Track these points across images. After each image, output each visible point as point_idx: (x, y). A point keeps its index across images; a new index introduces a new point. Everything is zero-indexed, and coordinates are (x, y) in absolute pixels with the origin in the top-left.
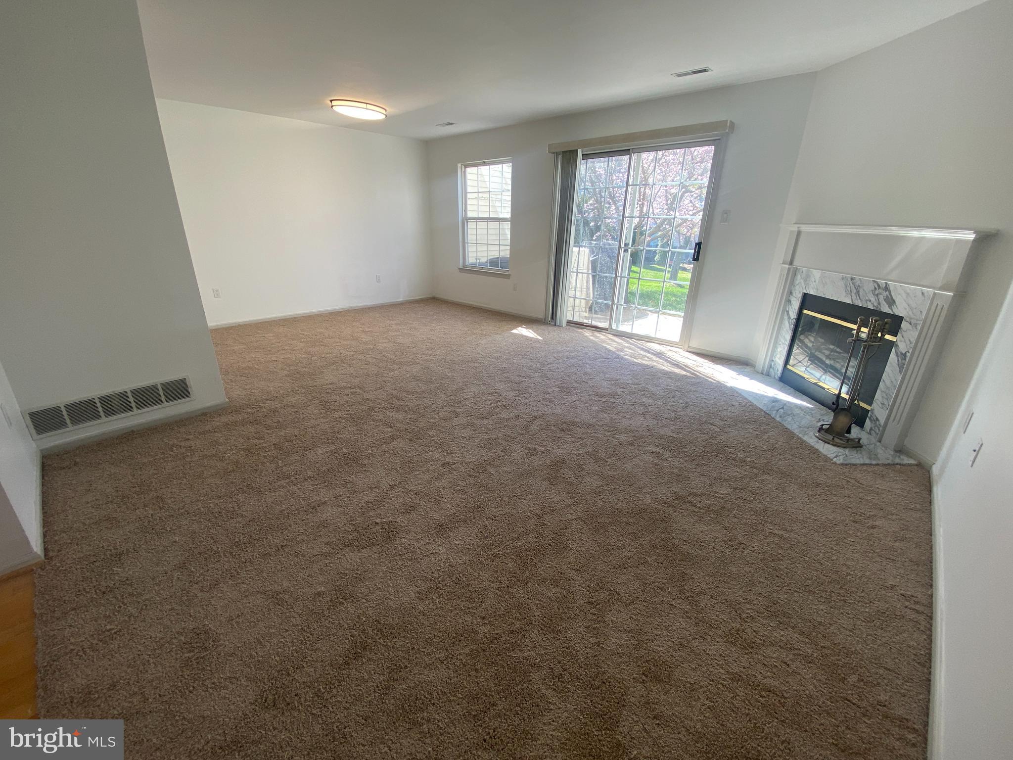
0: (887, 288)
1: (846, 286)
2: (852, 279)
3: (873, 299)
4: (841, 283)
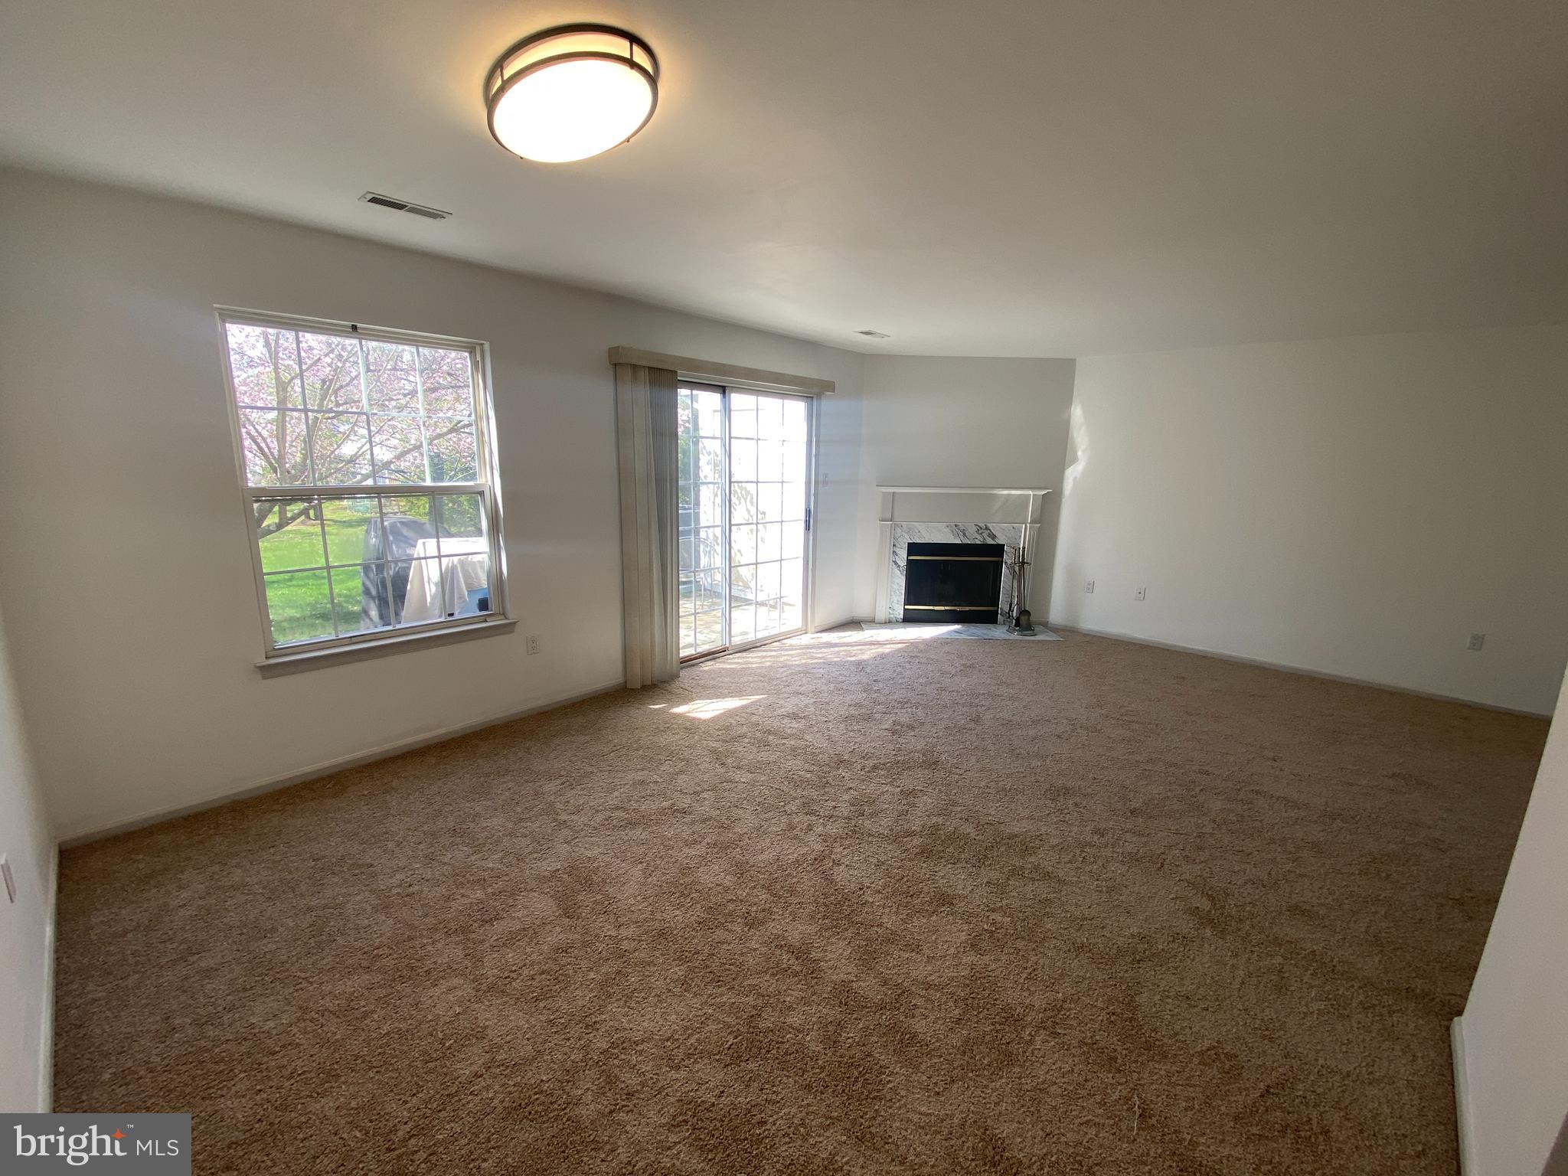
0: (987, 528)
1: (952, 531)
2: (956, 526)
3: (979, 537)
4: (947, 530)
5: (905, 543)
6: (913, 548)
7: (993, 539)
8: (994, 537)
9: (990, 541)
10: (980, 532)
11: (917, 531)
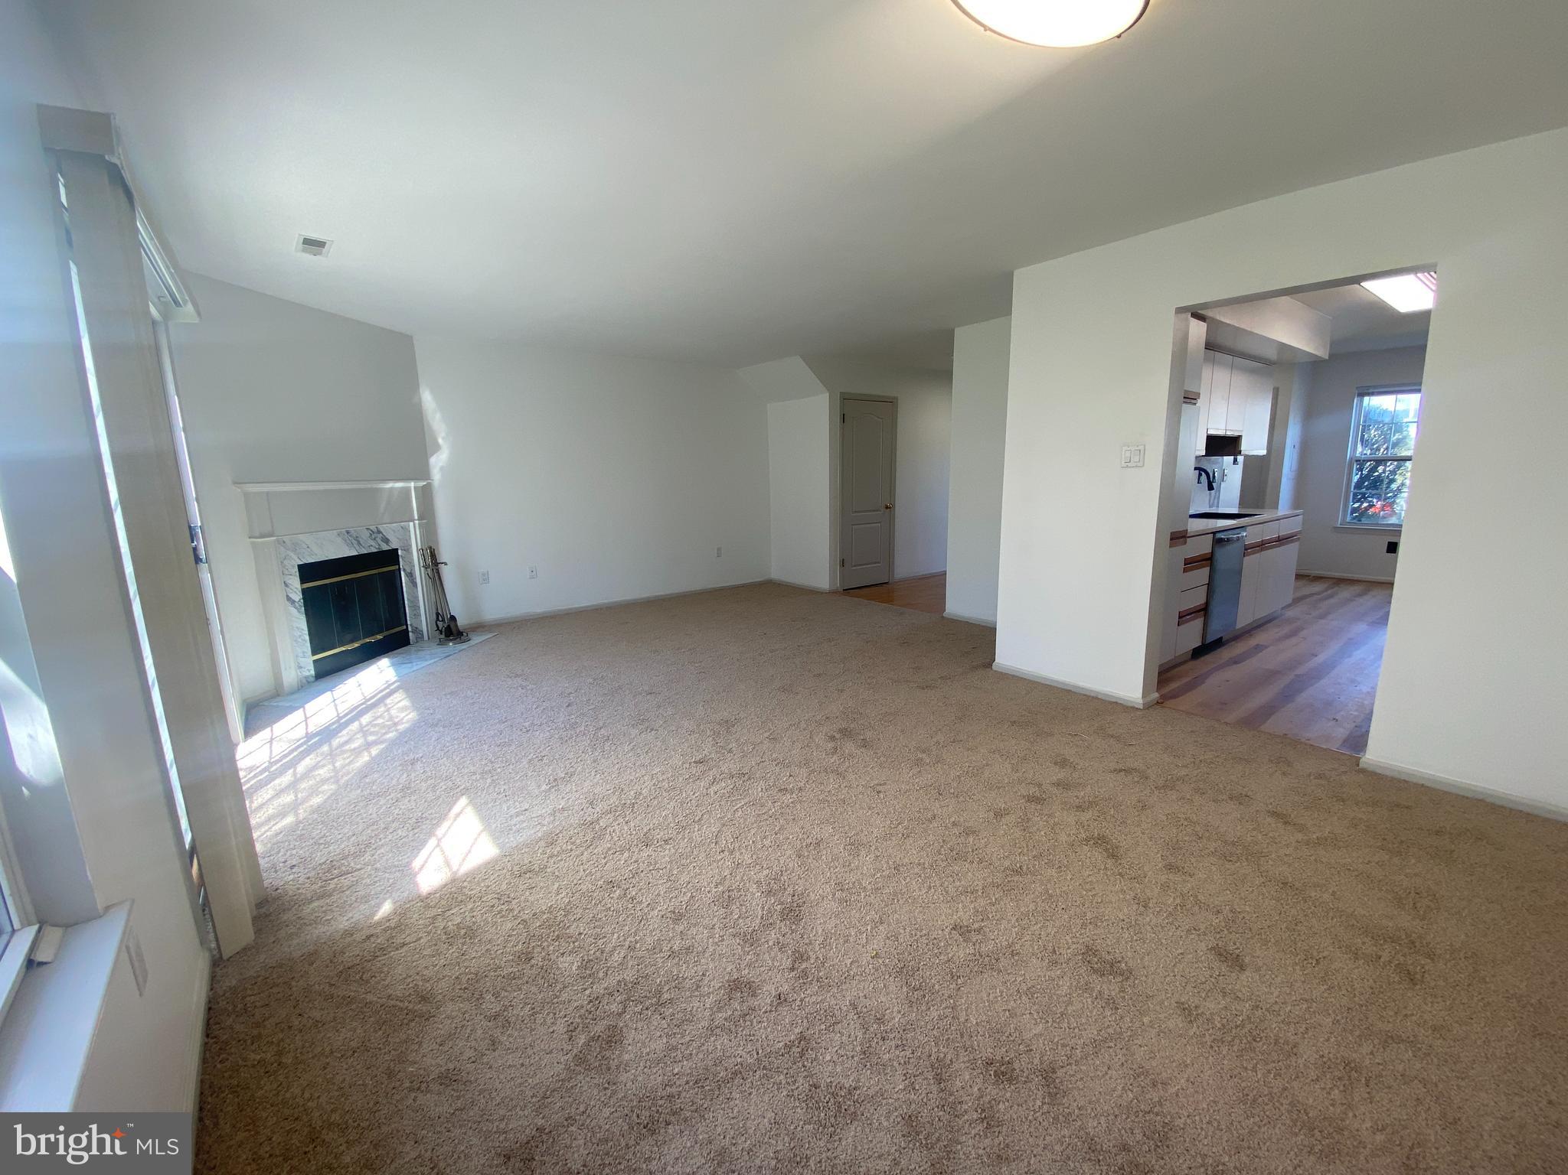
0: (379, 532)
1: (345, 541)
2: (348, 532)
3: (373, 543)
4: (339, 540)
5: (293, 566)
6: (307, 572)
7: (387, 544)
8: (387, 541)
9: (385, 547)
10: (373, 537)
11: (305, 547)
